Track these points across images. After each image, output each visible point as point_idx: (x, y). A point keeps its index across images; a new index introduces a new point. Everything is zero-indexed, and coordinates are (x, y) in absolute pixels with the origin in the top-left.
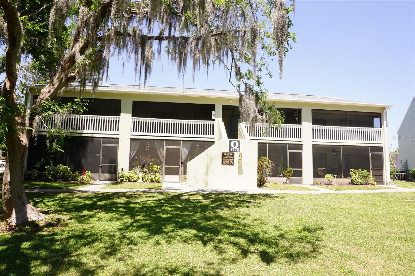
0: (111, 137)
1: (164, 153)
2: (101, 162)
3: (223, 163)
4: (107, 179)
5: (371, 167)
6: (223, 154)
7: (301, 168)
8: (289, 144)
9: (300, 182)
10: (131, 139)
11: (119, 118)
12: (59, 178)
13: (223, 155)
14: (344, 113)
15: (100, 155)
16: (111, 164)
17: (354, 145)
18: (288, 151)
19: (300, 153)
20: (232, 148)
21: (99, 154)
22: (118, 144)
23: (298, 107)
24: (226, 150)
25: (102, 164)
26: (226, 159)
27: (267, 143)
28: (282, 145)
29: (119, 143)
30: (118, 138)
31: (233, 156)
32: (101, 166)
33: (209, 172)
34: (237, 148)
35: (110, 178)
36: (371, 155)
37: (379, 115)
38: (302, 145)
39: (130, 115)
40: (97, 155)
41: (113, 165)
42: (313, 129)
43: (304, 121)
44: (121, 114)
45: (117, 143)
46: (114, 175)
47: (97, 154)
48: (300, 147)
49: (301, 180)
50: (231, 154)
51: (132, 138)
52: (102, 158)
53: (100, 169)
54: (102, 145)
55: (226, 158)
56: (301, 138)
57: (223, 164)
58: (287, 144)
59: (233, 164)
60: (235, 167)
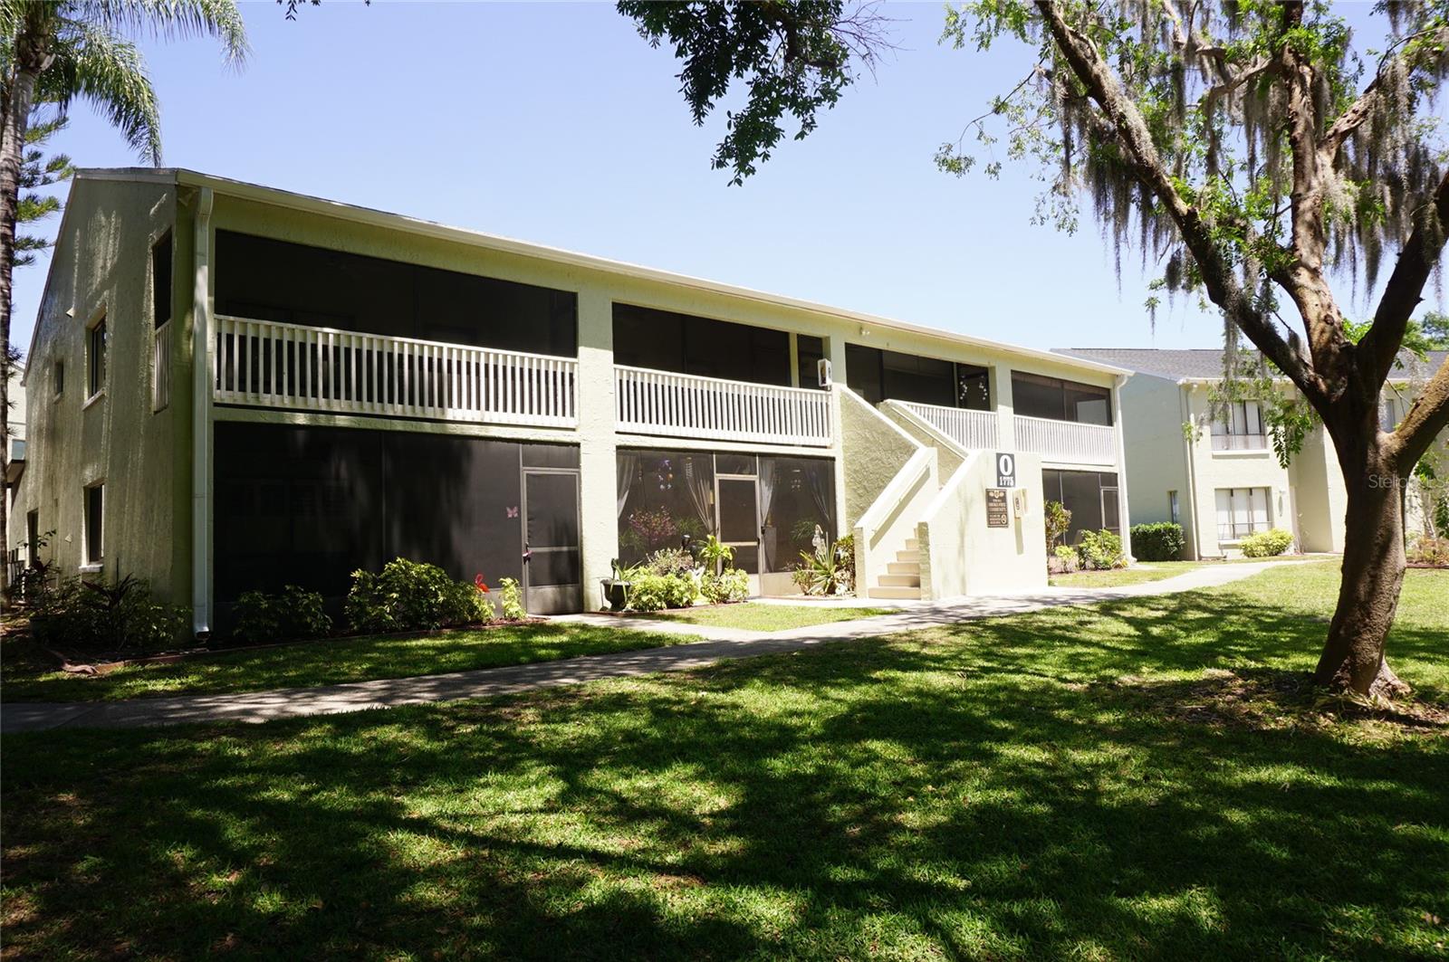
0: (552, 439)
1: (715, 498)
2: (525, 541)
3: (989, 521)
4: (551, 608)
5: (1104, 525)
6: (988, 492)
10: (618, 448)
11: (572, 365)
12: (432, 618)
13: (989, 499)
14: (1059, 385)
15: (519, 512)
16: (557, 546)
17: (1078, 469)
20: (1002, 475)
21: (516, 508)
22: (578, 466)
23: (989, 363)
24: (993, 484)
25: (531, 550)
26: (997, 510)
29: (583, 464)
30: (578, 445)
31: (1004, 499)
32: (526, 559)
34: (1009, 476)
35: (559, 598)
36: (1102, 495)
37: (1106, 394)
39: (609, 355)
40: (511, 513)
41: (565, 549)
42: (1015, 426)
44: (581, 350)
45: (576, 463)
46: (570, 589)
47: (508, 509)
50: (1002, 495)
51: (622, 443)
52: (529, 525)
53: (526, 568)
54: (525, 471)
55: (993, 506)
57: (990, 525)
59: (1006, 525)
60: (1008, 533)
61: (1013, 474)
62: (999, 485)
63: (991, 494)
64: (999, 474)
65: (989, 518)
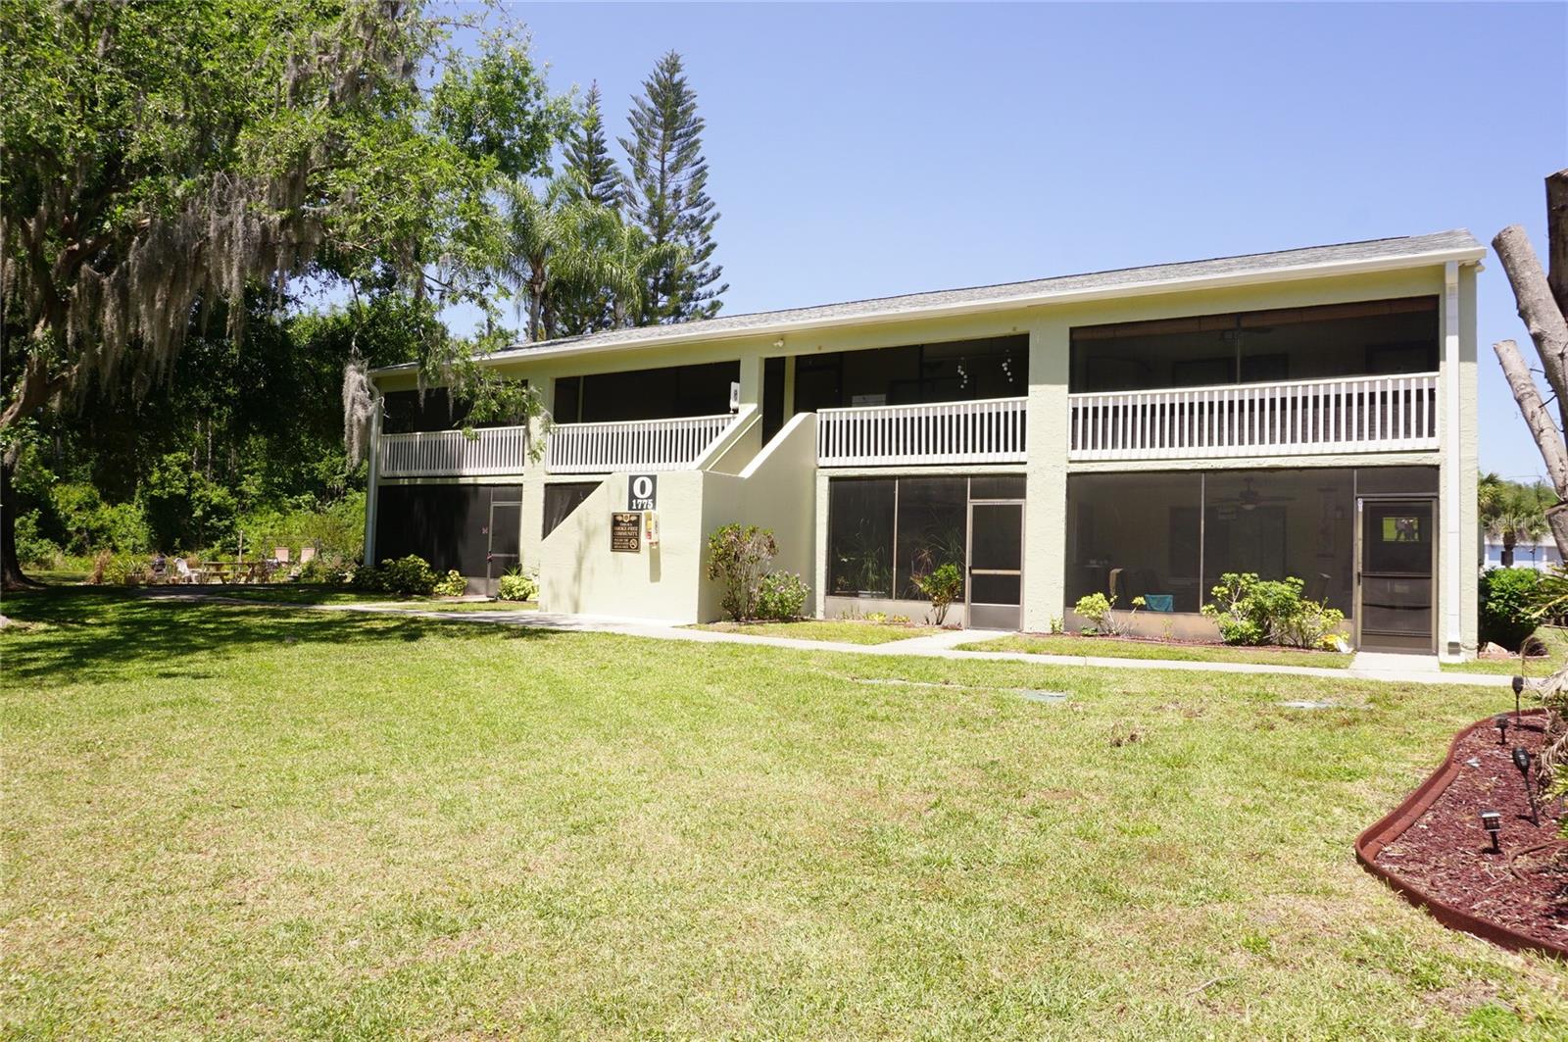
0: (507, 482)
2: (490, 549)
3: (613, 546)
5: (1358, 567)
6: (615, 516)
7: (1019, 569)
8: (972, 476)
9: (1012, 623)
10: (546, 485)
11: (525, 430)
13: (616, 522)
14: (1231, 325)
15: (488, 530)
16: (508, 553)
17: (1265, 465)
18: (971, 504)
19: (1017, 511)
20: (637, 498)
21: (487, 528)
22: (521, 500)
23: (1014, 329)
24: (623, 508)
25: (493, 556)
26: (624, 534)
27: (893, 478)
28: (948, 479)
29: (523, 498)
30: (521, 485)
31: (636, 523)
32: (490, 560)
33: (583, 572)
34: (647, 499)
36: (1361, 509)
38: (1024, 476)
40: (484, 531)
41: (513, 555)
42: (1075, 410)
43: (1037, 382)
45: (520, 498)
48: (1015, 485)
49: (1017, 615)
50: (634, 518)
51: (548, 482)
52: (492, 538)
53: (489, 566)
54: (494, 504)
55: (622, 531)
56: (1023, 449)
57: (614, 548)
58: (964, 476)
59: (637, 549)
60: (643, 558)
61: (653, 496)
62: (630, 508)
63: (619, 518)
64: (632, 496)
65: (613, 541)
